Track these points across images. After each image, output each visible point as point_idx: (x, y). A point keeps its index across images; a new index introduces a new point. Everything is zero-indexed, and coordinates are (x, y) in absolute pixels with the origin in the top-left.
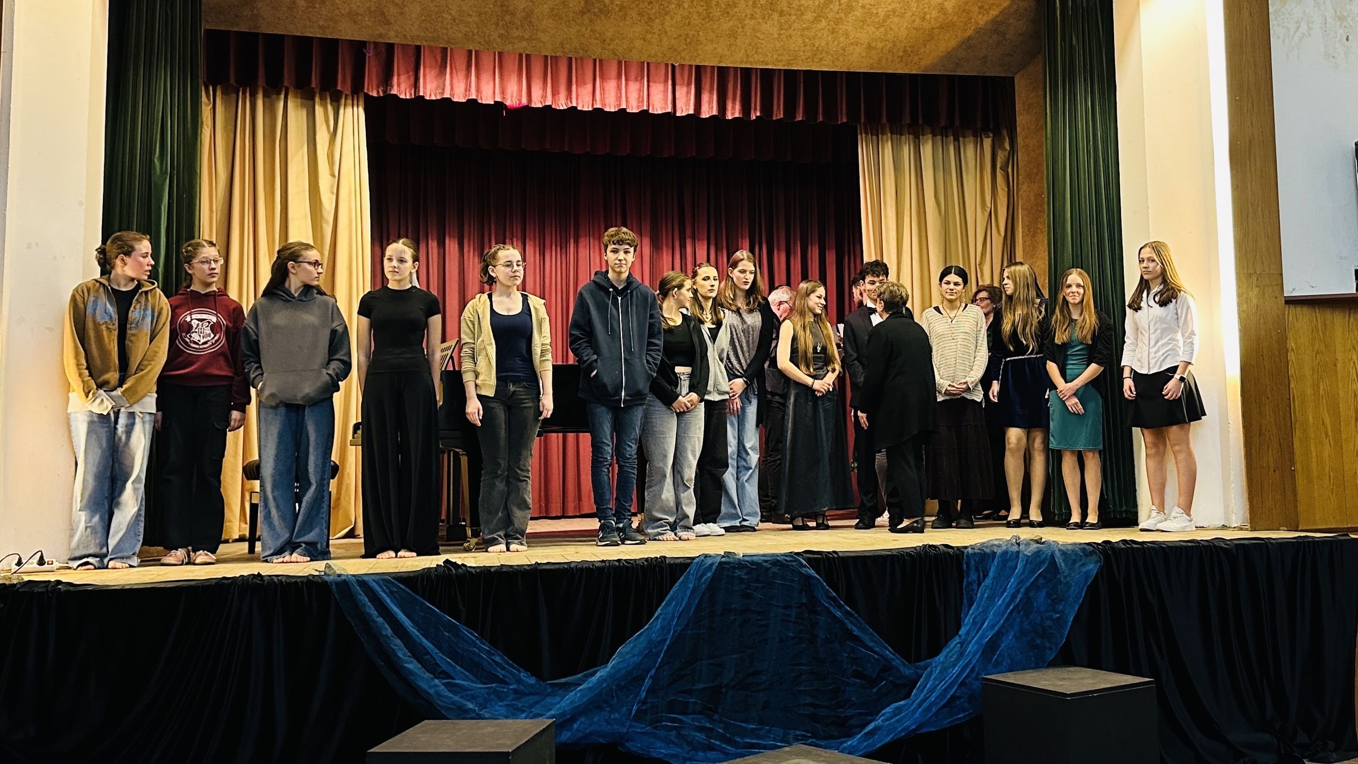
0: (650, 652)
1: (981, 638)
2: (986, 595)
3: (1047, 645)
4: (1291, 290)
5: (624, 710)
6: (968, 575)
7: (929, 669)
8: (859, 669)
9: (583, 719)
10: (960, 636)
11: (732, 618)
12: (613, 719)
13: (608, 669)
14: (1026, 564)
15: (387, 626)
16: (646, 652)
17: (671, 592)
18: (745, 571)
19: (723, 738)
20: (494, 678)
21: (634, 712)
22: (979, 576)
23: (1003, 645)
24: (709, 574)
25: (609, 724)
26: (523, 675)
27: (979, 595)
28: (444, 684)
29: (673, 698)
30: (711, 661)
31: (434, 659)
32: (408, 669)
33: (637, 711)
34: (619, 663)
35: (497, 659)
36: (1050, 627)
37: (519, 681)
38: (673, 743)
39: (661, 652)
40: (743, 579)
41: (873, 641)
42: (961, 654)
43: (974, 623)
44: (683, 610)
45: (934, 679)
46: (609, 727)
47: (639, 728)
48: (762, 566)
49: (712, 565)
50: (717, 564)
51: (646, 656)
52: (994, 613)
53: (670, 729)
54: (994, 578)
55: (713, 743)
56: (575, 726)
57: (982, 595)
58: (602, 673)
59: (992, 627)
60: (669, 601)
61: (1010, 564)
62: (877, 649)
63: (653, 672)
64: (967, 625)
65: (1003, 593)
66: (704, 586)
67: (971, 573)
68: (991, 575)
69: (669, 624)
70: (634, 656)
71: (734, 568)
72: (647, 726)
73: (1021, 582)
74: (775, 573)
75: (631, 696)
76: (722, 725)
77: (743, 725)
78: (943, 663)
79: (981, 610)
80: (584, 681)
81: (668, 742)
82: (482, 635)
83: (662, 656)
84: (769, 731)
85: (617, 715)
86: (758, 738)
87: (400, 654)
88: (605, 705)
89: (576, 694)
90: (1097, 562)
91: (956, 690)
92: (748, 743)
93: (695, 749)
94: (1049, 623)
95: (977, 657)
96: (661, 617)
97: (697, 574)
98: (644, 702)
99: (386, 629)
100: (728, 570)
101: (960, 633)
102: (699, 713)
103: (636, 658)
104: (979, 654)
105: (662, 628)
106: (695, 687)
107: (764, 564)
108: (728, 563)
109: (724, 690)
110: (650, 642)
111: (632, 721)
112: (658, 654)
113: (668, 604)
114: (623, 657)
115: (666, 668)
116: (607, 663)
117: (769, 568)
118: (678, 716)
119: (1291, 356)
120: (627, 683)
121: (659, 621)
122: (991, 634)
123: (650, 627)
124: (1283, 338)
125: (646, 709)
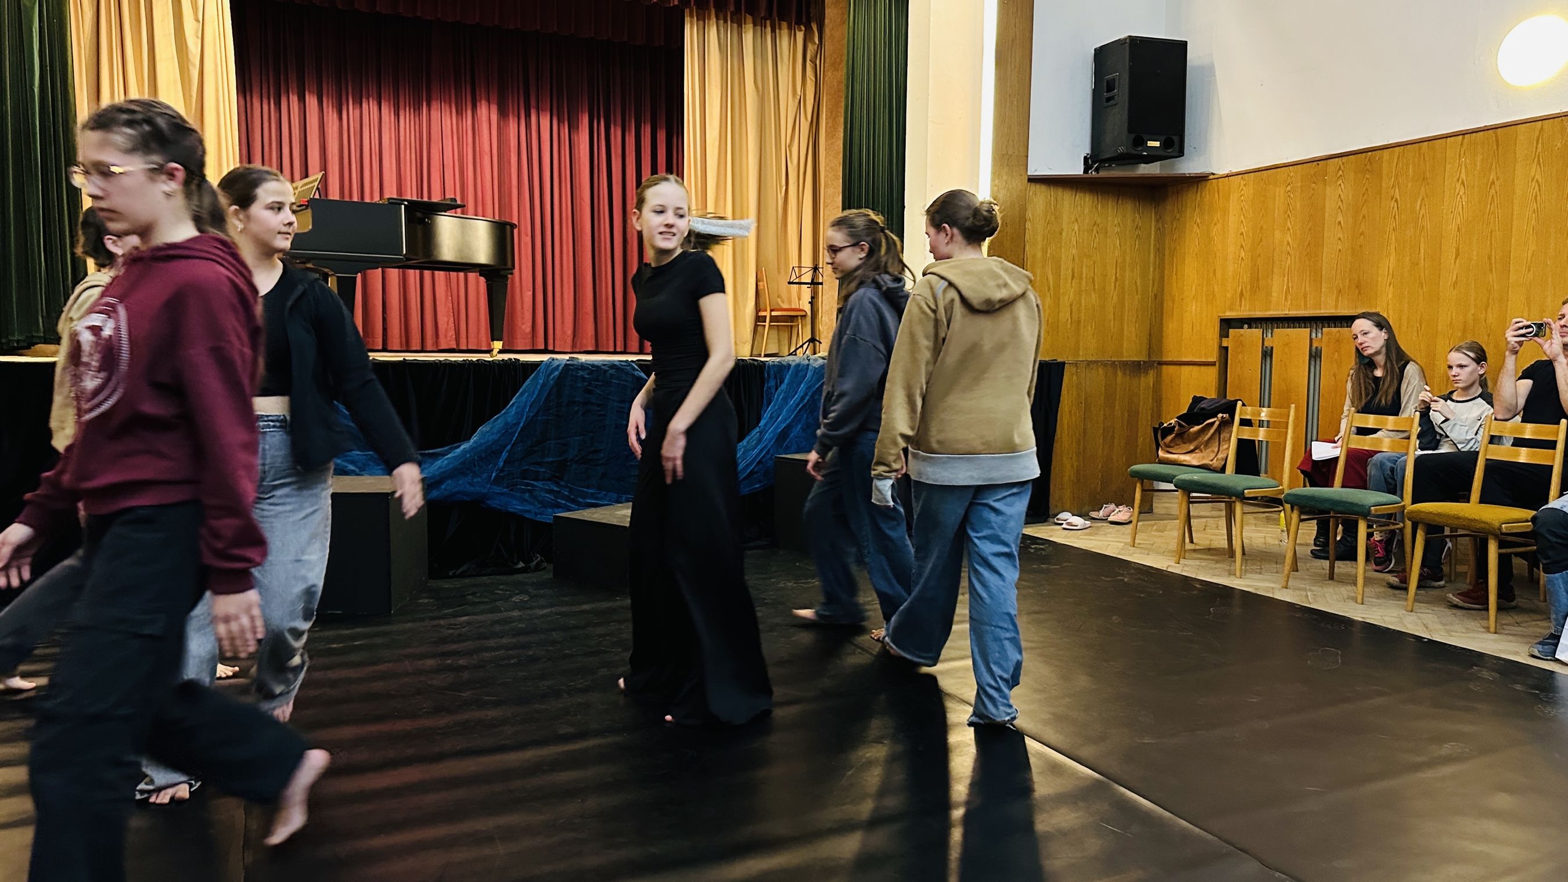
0: (507, 431)
1: (776, 429)
2: (781, 397)
4: (1033, 170)
5: (485, 475)
6: (768, 381)
9: (449, 482)
10: (760, 427)
11: (576, 408)
12: (476, 482)
13: (471, 443)
14: (814, 374)
16: (503, 432)
17: (524, 386)
18: (587, 372)
19: (567, 498)
21: (493, 478)
22: (776, 383)
23: (792, 435)
24: (556, 373)
25: (473, 486)
27: (776, 396)
29: (527, 468)
30: (559, 441)
33: (495, 476)
34: (480, 439)
38: (526, 501)
39: (515, 432)
40: (584, 378)
42: (760, 441)
43: (771, 417)
44: (535, 399)
46: (472, 488)
47: (497, 489)
48: (601, 369)
49: (558, 366)
50: (563, 366)
51: (503, 435)
53: (524, 491)
54: (788, 384)
55: (560, 502)
56: (443, 487)
57: (779, 396)
58: (465, 446)
59: (786, 420)
60: (521, 393)
61: (801, 374)
63: (509, 447)
64: (766, 418)
65: (794, 396)
66: (552, 382)
67: (771, 380)
68: (786, 381)
69: (523, 411)
70: (493, 434)
71: (578, 369)
72: (505, 488)
73: (809, 388)
74: (611, 374)
75: (491, 466)
76: (567, 489)
77: (585, 490)
78: (745, 446)
79: (776, 407)
80: (450, 453)
81: (523, 501)
83: (516, 435)
84: (606, 495)
85: (479, 479)
86: (596, 499)
88: (468, 471)
89: (443, 462)
91: (754, 468)
92: (589, 503)
93: (545, 506)
95: (772, 443)
96: (516, 405)
97: (546, 372)
98: (502, 470)
100: (573, 370)
101: (760, 425)
102: (549, 480)
103: (494, 436)
104: (773, 441)
105: (517, 413)
106: (545, 460)
107: (603, 367)
108: (573, 365)
109: (569, 463)
110: (507, 423)
111: (491, 484)
112: (513, 434)
113: (522, 394)
114: (483, 434)
115: (521, 444)
116: (470, 438)
117: (608, 370)
118: (532, 482)
119: (1028, 225)
120: (488, 454)
121: (514, 408)
122: (783, 426)
123: (505, 413)
124: (1023, 209)
125: (504, 475)
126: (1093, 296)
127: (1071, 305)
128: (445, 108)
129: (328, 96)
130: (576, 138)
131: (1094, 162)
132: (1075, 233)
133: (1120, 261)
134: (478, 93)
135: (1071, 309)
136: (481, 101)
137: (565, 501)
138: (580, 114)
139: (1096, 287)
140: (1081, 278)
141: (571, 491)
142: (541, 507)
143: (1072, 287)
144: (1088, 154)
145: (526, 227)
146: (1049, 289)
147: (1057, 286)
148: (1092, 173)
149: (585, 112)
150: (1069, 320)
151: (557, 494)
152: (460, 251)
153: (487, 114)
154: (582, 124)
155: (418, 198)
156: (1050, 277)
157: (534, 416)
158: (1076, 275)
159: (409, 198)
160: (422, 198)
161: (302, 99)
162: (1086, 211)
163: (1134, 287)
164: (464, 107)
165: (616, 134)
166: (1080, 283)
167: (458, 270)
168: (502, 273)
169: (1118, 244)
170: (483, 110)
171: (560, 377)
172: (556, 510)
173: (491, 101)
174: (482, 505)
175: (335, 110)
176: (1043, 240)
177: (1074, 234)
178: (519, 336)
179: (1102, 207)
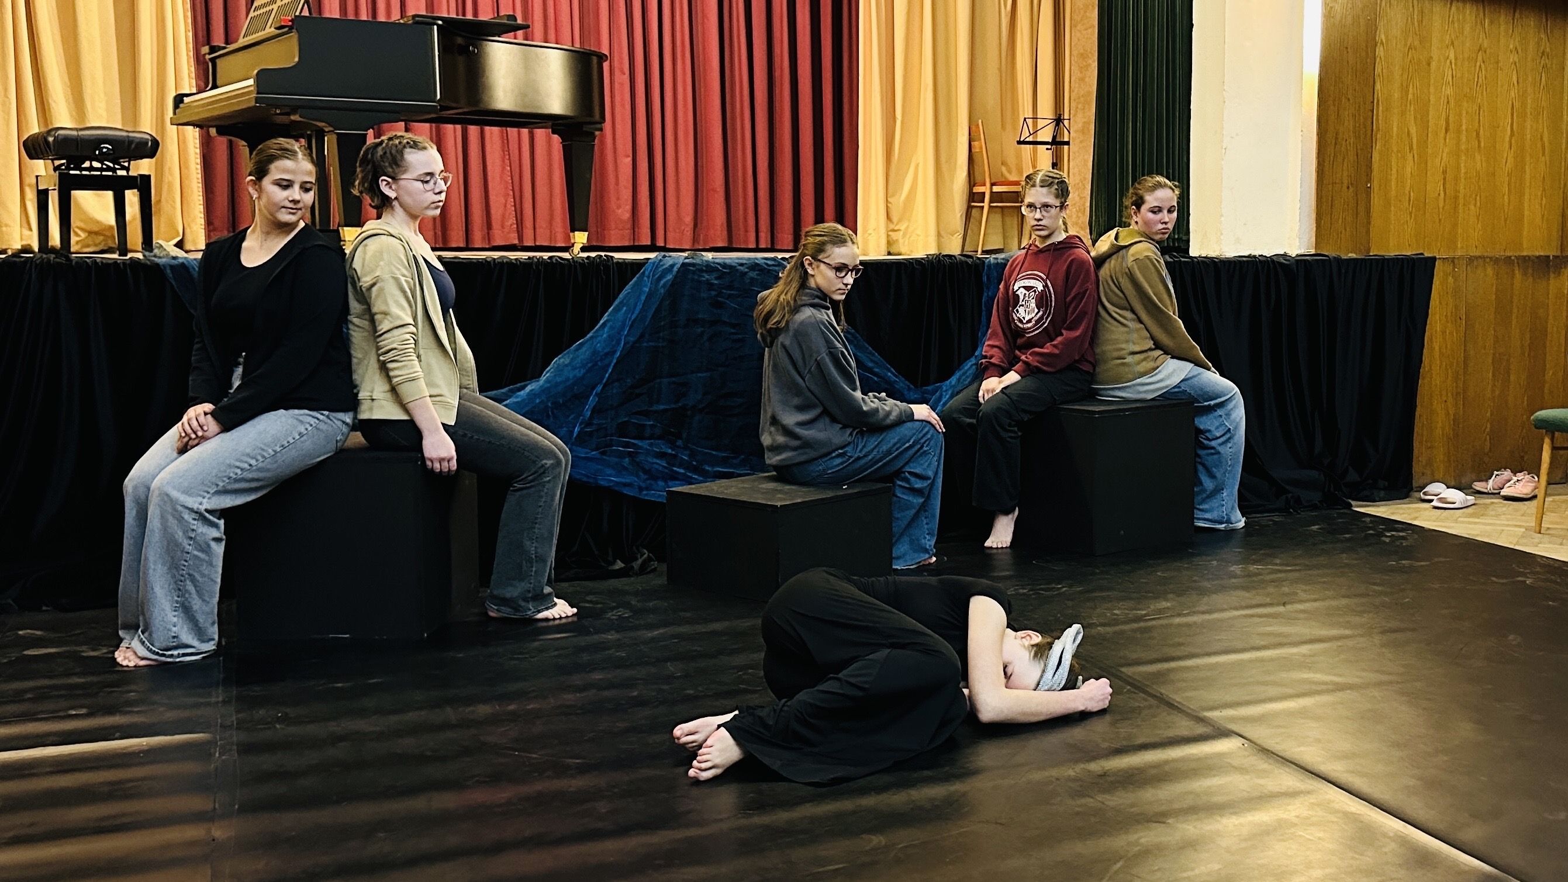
0: (596, 364)
11: (699, 330)
13: (542, 382)
16: (589, 365)
17: (621, 296)
18: (715, 275)
19: (688, 467)
21: (576, 434)
24: (669, 277)
29: (625, 419)
30: (673, 379)
33: (579, 432)
34: (555, 375)
38: (625, 469)
39: (609, 365)
40: (712, 284)
44: (637, 317)
49: (672, 266)
50: (678, 266)
51: (589, 370)
53: (621, 455)
55: (676, 471)
58: (536, 385)
60: (617, 306)
62: (876, 370)
63: (599, 388)
66: (662, 291)
69: (620, 332)
70: (575, 368)
71: (701, 271)
72: (593, 450)
75: (572, 416)
76: (688, 452)
80: (512, 395)
81: (621, 470)
83: (610, 369)
93: (655, 478)
96: (609, 325)
97: (653, 276)
98: (589, 424)
100: (694, 272)
102: (659, 438)
103: (577, 371)
105: (610, 338)
106: (655, 408)
107: (739, 267)
108: (693, 265)
109: (689, 413)
110: (595, 353)
112: (605, 369)
113: (617, 310)
114: (560, 369)
115: (616, 384)
116: (540, 376)
117: (746, 273)
118: (633, 441)
120: (567, 399)
121: (606, 330)
123: (592, 337)
124: (1372, 28)
125: (592, 432)
126: (1478, 158)
127: (1444, 172)
132: (1451, 63)
133: (1517, 105)
135: (1444, 179)
137: (684, 469)
139: (1483, 144)
140: (1458, 131)
141: (693, 455)
142: (647, 479)
143: (1445, 146)
145: (621, 59)
147: (1423, 144)
151: (672, 459)
152: (523, 95)
155: (457, 15)
156: (1413, 131)
157: (635, 343)
158: (1451, 126)
159: (446, 15)
160: (464, 14)
162: (1467, 28)
163: (1539, 145)
166: (1459, 140)
167: (519, 125)
168: (586, 128)
169: (1515, 80)
171: (674, 283)
172: (670, 483)
176: (1402, 75)
177: (1448, 61)
178: (613, 226)
179: (1491, 24)
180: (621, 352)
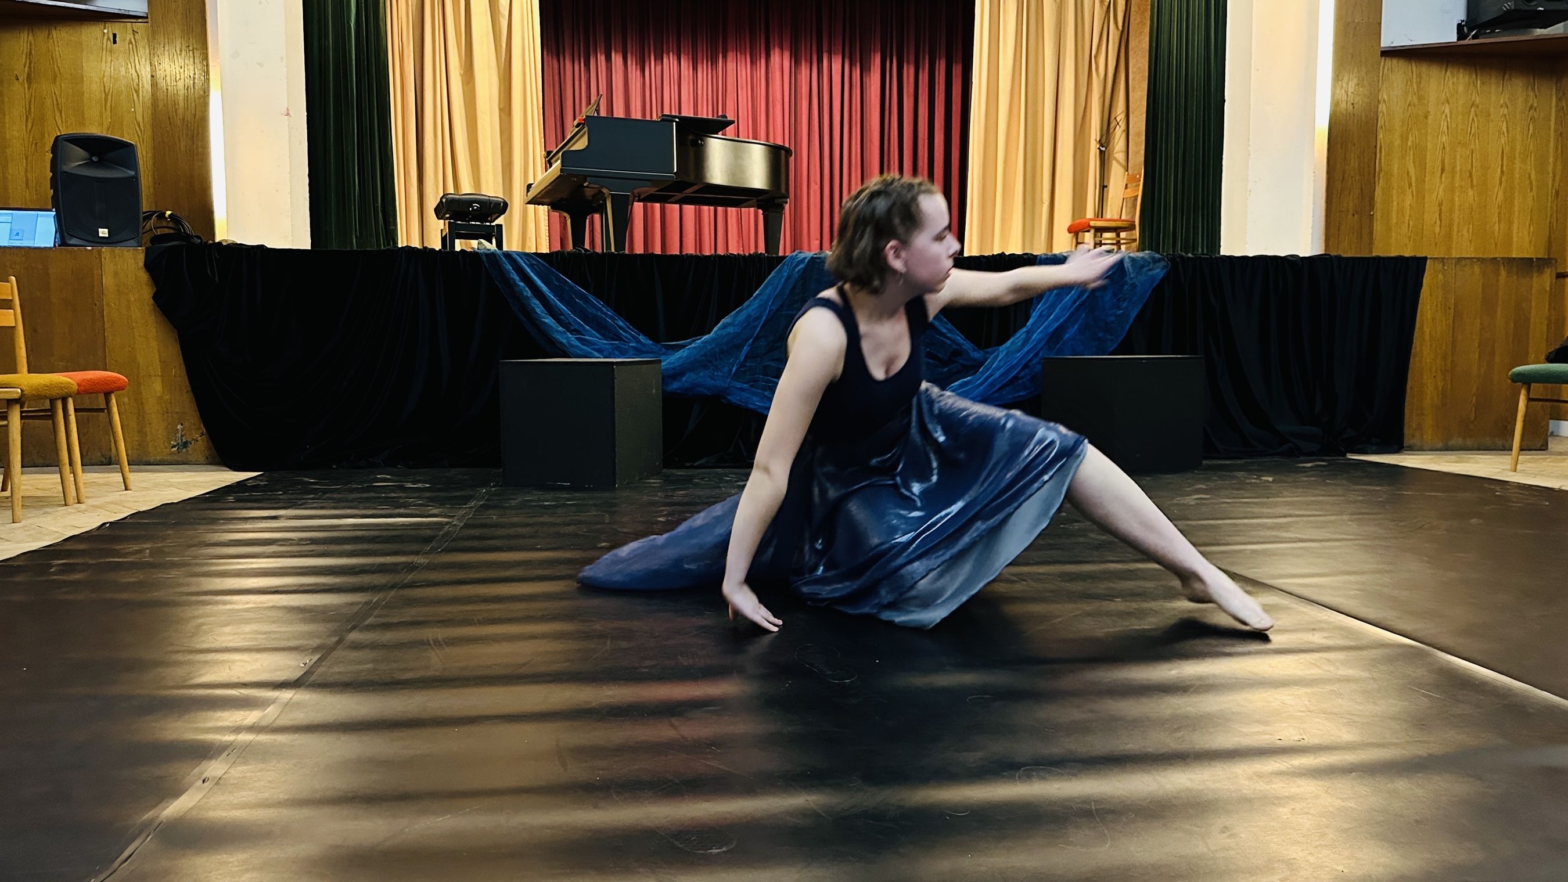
0: (749, 324)
3: (1109, 337)
4: (1388, 41)
5: (726, 369)
7: (996, 354)
8: (932, 351)
9: (690, 373)
10: (1028, 328)
12: (716, 376)
13: (712, 336)
15: (527, 289)
16: (745, 324)
17: (769, 278)
20: (618, 337)
21: (734, 372)
23: (1067, 335)
24: (802, 266)
25: (713, 379)
26: (642, 338)
28: (576, 338)
29: (768, 363)
31: (568, 319)
32: (544, 323)
33: (736, 370)
34: (722, 332)
35: (621, 323)
36: (1113, 322)
37: (638, 341)
39: (758, 325)
41: (947, 329)
42: (1026, 341)
43: (1040, 316)
44: (779, 292)
45: (1000, 360)
46: (713, 382)
47: (738, 385)
49: (804, 259)
50: (809, 258)
51: (745, 328)
52: (1060, 309)
53: (764, 388)
56: (684, 379)
58: (705, 338)
59: (1058, 321)
60: (766, 284)
62: (949, 335)
63: (751, 341)
64: (1034, 318)
66: (797, 275)
69: (766, 303)
70: (735, 327)
72: (745, 384)
75: (732, 359)
78: (1007, 349)
80: (688, 345)
81: (764, 397)
82: (607, 303)
83: (759, 329)
85: (720, 373)
87: (538, 311)
88: (709, 364)
89: (681, 355)
90: (1163, 268)
91: (1019, 372)
94: (1112, 319)
95: (1042, 344)
96: (759, 297)
97: (791, 264)
98: (742, 365)
99: (527, 291)
101: (1028, 324)
103: (736, 329)
104: (1044, 342)
105: (760, 307)
110: (749, 316)
111: (732, 379)
112: (756, 327)
113: (766, 287)
114: (724, 327)
115: (763, 339)
116: (711, 331)
119: (1382, 107)
120: (729, 347)
121: (757, 301)
122: (1056, 325)
123: (749, 306)
124: (1376, 89)
125: (745, 371)
126: (1471, 193)
127: (1440, 205)
128: (740, 56)
129: (632, 54)
130: (868, 82)
131: (1470, 30)
132: (1446, 116)
133: (1507, 149)
134: (771, 41)
136: (774, 48)
138: (872, 54)
139: (1475, 182)
140: (1453, 171)
143: (1441, 183)
144: (1463, 21)
146: (1410, 185)
147: (1421, 181)
148: (1468, 41)
149: (878, 52)
150: (1438, 222)
153: (780, 61)
154: (874, 65)
156: (1412, 170)
157: (778, 310)
158: (1446, 168)
161: (608, 59)
162: (1461, 89)
163: (1527, 182)
164: (758, 58)
165: (909, 72)
166: (1452, 178)
168: (778, 199)
169: (1505, 130)
170: (776, 57)
171: (806, 270)
173: (784, 47)
174: (723, 401)
175: (638, 67)
176: (1402, 126)
177: (1444, 116)
179: (1483, 83)
180: (767, 317)
